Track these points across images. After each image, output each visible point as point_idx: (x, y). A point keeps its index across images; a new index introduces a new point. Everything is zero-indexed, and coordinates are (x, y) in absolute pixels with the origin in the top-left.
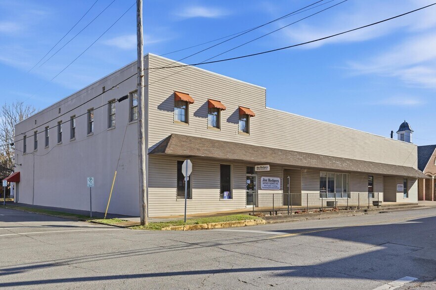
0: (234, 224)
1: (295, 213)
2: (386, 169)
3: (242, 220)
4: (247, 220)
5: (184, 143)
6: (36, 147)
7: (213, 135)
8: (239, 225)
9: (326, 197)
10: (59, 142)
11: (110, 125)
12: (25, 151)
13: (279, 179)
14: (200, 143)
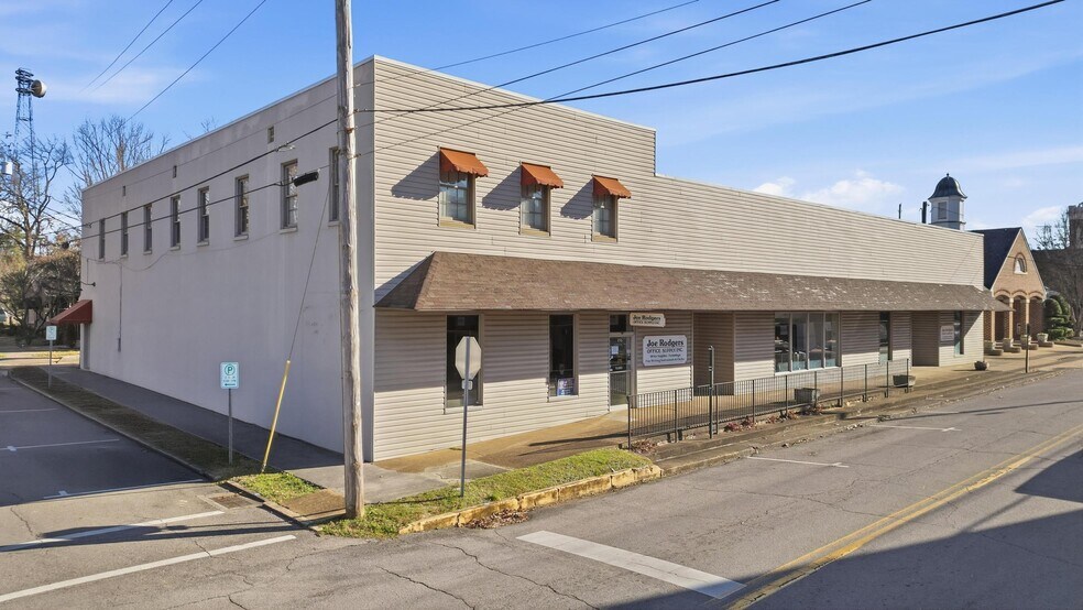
0: (584, 487)
1: (727, 429)
2: (919, 297)
3: (604, 472)
4: (616, 473)
5: (464, 276)
6: (125, 250)
7: (532, 247)
8: (596, 489)
9: (789, 370)
10: (174, 245)
11: (286, 222)
12: (102, 255)
13: (683, 338)
14: (502, 273)
